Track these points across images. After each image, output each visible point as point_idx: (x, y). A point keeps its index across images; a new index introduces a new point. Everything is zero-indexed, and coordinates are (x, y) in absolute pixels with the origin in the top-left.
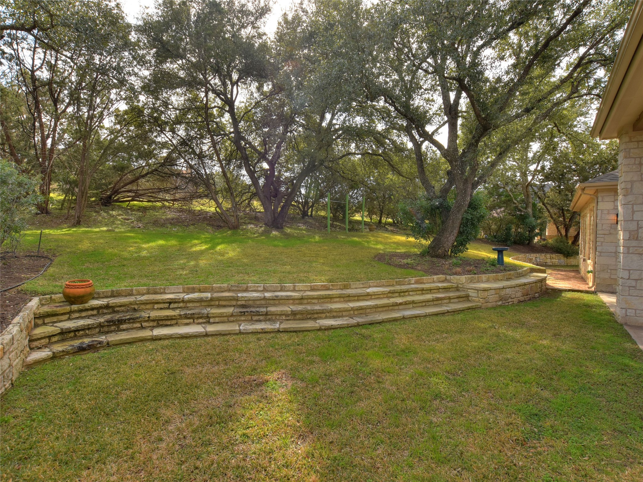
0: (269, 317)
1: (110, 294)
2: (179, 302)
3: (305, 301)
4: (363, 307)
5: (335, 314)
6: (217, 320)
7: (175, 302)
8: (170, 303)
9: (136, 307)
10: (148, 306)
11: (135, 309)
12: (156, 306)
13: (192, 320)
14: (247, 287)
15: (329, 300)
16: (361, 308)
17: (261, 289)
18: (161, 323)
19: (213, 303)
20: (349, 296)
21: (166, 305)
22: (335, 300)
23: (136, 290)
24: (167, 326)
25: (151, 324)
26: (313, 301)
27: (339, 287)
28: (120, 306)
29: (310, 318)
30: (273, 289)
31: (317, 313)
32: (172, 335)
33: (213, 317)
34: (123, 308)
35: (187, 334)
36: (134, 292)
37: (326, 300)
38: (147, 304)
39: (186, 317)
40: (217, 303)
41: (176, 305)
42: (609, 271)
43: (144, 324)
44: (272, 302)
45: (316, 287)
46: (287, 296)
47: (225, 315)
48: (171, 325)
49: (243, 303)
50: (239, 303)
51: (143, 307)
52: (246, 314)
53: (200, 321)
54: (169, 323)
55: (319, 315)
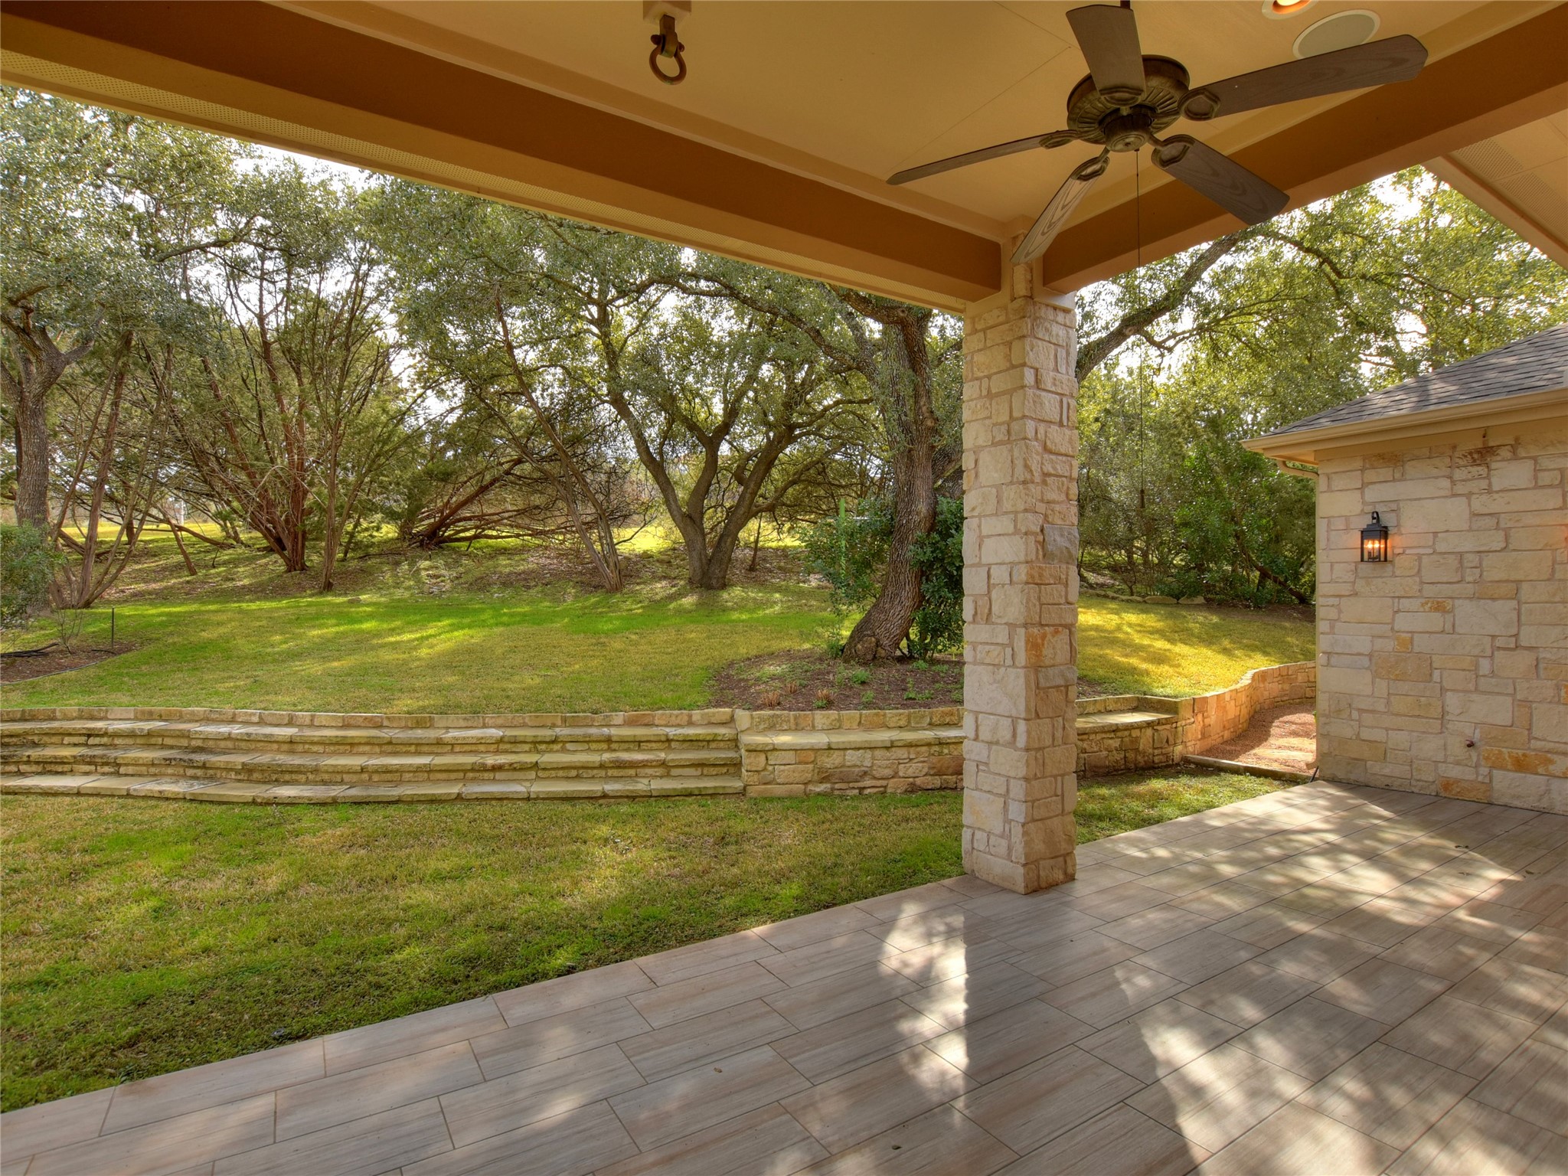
0: (211, 772)
1: (19, 716)
2: (102, 736)
3: (300, 748)
4: (390, 768)
5: (326, 777)
6: (131, 770)
7: (97, 735)
8: (89, 736)
9: (36, 739)
10: (55, 739)
11: (34, 743)
12: (67, 740)
13: (93, 768)
14: (234, 715)
15: (348, 747)
16: (387, 770)
17: (255, 719)
18: (49, 768)
19: (153, 741)
20: (390, 743)
21: (83, 739)
22: (361, 749)
23: (60, 711)
24: (57, 773)
25: (34, 768)
26: (315, 748)
27: (403, 724)
28: (11, 736)
29: (276, 780)
30: (275, 722)
31: (291, 772)
32: (30, 788)
33: (126, 765)
34: (15, 740)
35: (51, 788)
36: (58, 714)
37: (341, 747)
38: (54, 734)
39: (91, 761)
40: (160, 741)
41: (97, 740)
42: (1355, 714)
43: (23, 768)
44: (243, 745)
45: (352, 722)
46: (265, 735)
47: (141, 762)
48: (62, 773)
49: (199, 743)
50: (194, 743)
51: (46, 739)
52: (173, 763)
53: (106, 769)
54: (60, 768)
55: (294, 776)
